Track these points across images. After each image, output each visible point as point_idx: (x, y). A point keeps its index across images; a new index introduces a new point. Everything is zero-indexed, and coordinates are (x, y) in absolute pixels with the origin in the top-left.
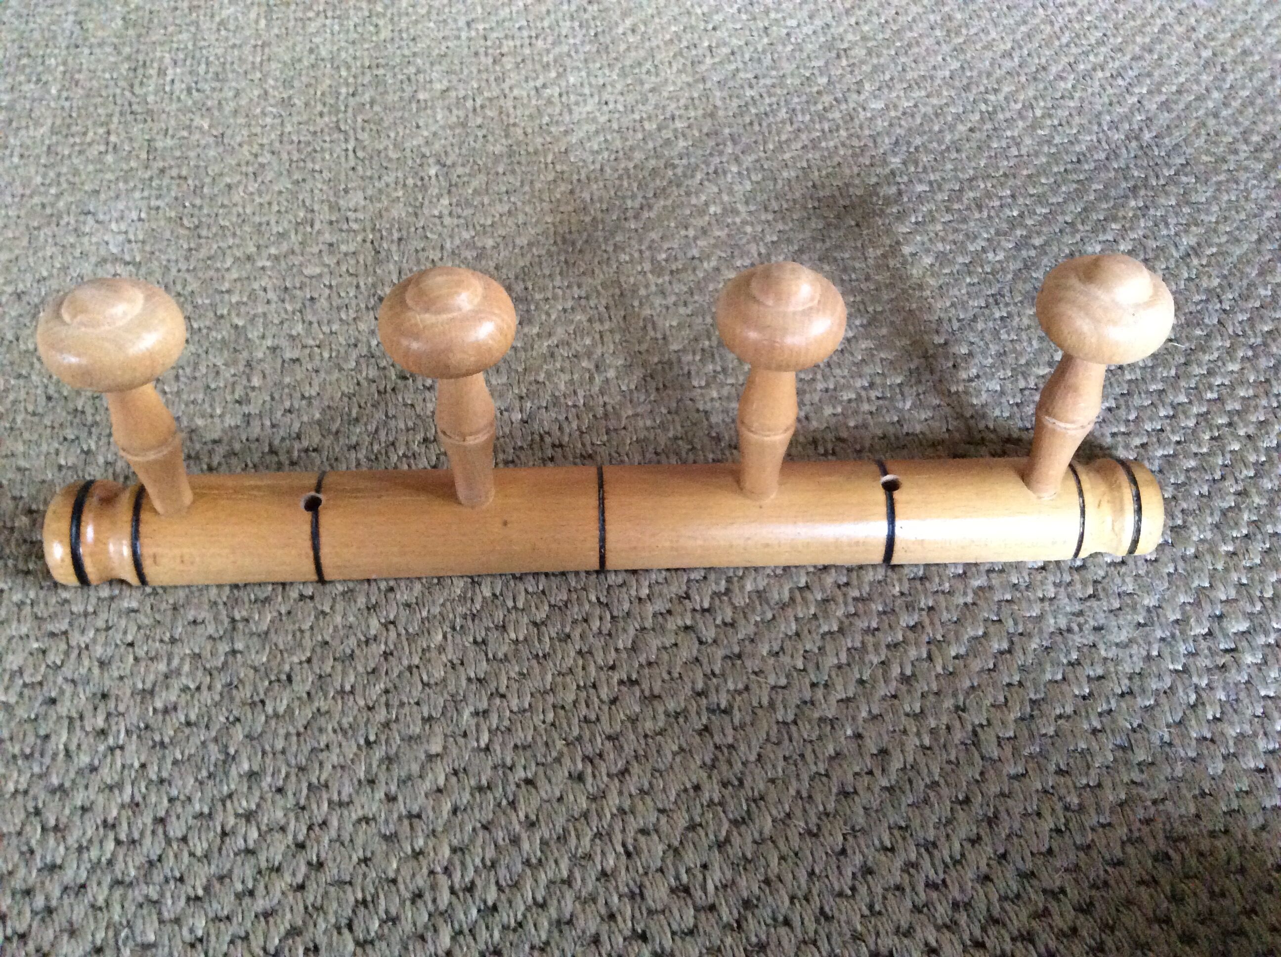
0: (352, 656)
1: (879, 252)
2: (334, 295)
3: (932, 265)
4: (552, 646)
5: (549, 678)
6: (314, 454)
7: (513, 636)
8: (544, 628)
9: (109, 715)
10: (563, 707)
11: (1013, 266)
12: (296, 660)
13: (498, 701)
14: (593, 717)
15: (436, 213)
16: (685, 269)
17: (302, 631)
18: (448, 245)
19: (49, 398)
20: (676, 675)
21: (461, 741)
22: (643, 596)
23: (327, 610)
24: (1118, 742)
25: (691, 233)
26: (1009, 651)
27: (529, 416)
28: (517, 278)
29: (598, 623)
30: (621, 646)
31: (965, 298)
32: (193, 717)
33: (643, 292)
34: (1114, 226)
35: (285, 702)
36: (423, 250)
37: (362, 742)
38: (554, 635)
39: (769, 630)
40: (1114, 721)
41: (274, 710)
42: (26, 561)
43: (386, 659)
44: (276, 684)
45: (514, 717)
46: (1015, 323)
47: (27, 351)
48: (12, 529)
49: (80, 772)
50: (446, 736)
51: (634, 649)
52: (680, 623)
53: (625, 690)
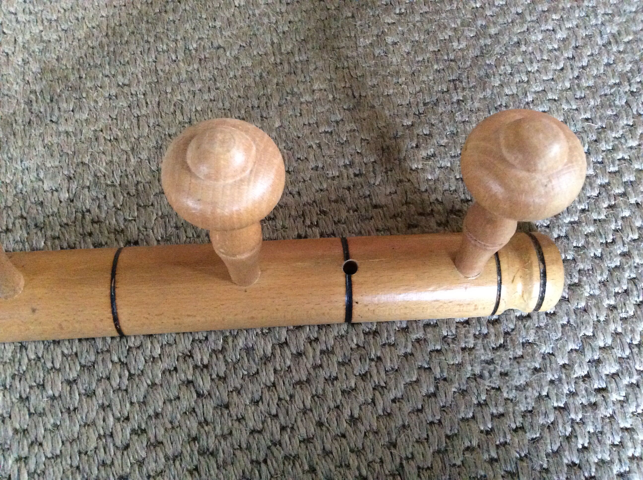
1: (368, 42)
3: (408, 53)
4: (80, 401)
5: (77, 428)
7: (50, 392)
8: (75, 386)
11: (472, 53)
14: (109, 462)
15: (12, 10)
18: (20, 40)
22: (156, 356)
24: (509, 469)
25: (218, 24)
26: (434, 395)
27: (75, 195)
29: (118, 380)
30: (135, 400)
31: (431, 83)
33: (175, 79)
34: (554, 17)
38: (82, 391)
39: (252, 382)
40: (507, 452)
45: (47, 462)
46: (468, 107)
52: (183, 378)
53: (135, 437)
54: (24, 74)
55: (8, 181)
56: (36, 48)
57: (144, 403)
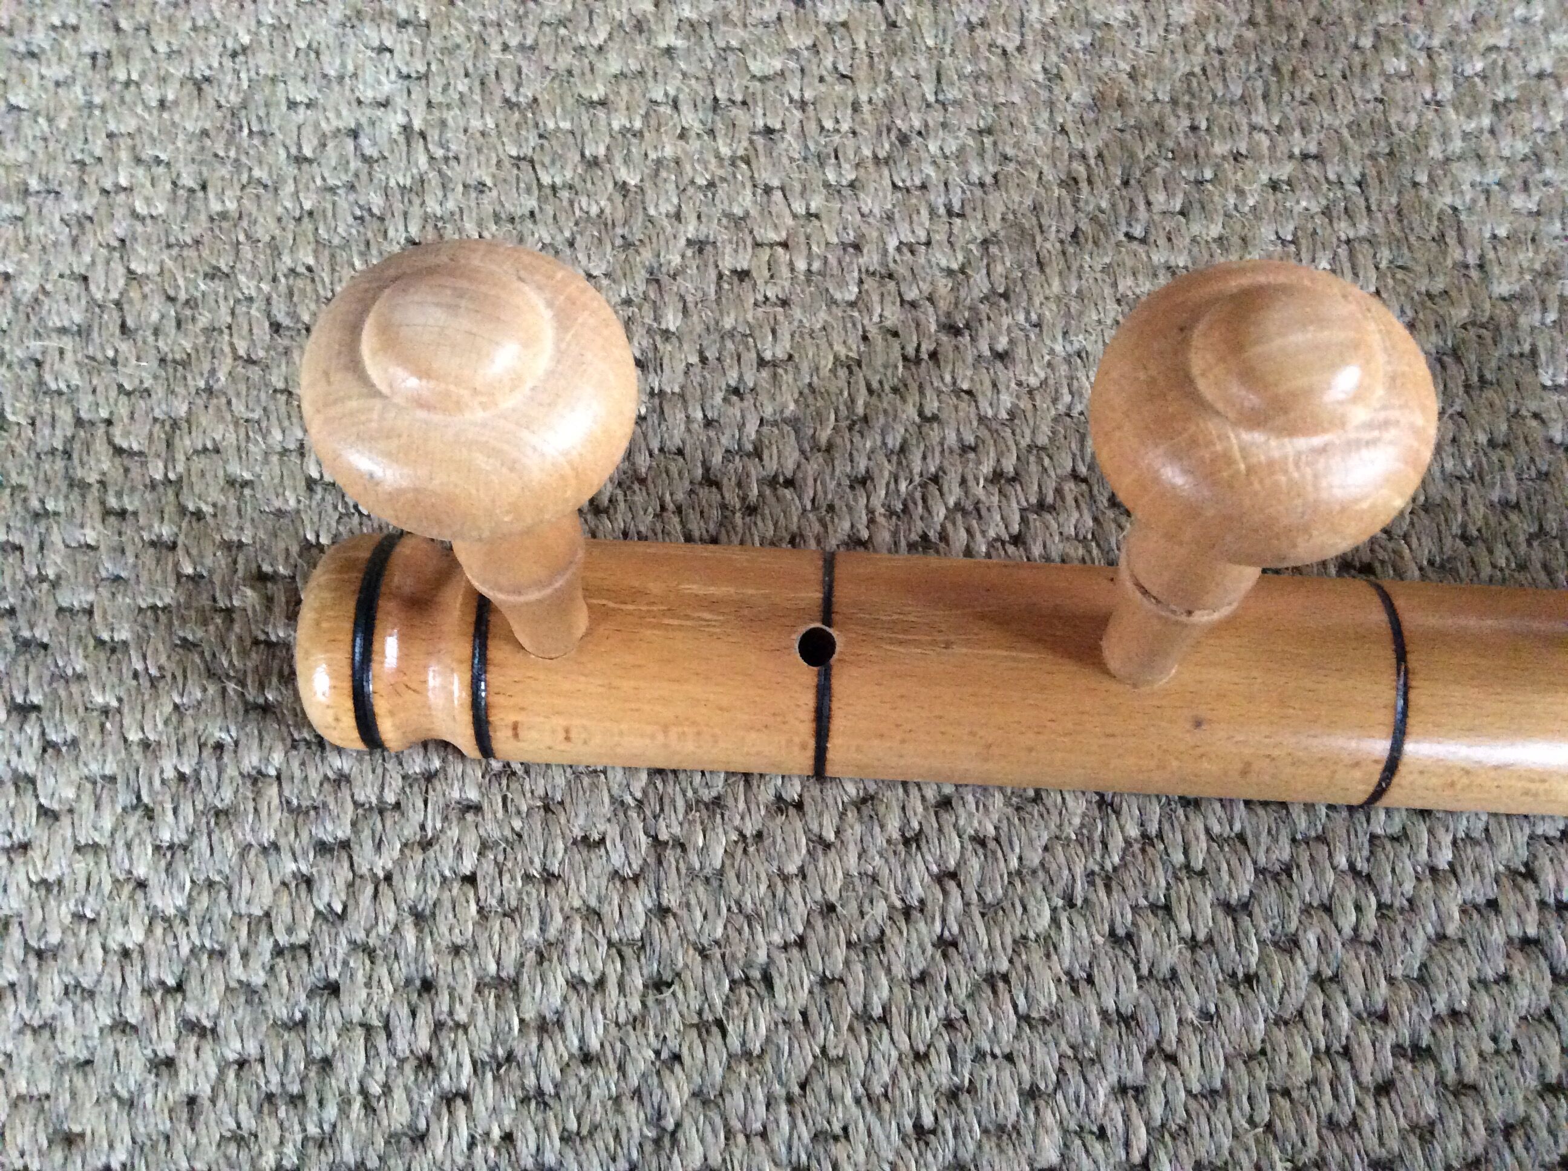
0: (881, 940)
2: (812, 127)
4: (1263, 959)
5: (1259, 1028)
6: (788, 493)
7: (1186, 928)
8: (1245, 921)
9: (439, 1026)
10: (1286, 1093)
12: (776, 938)
13: (1163, 1070)
14: (1344, 1120)
16: (1522, 103)
17: (786, 879)
19: (276, 327)
20: (1507, 1046)
21: (1097, 1148)
22: (1442, 865)
23: (830, 836)
28: (1174, 102)
29: (1352, 917)
30: (1398, 972)
32: (594, 1045)
33: (1435, 151)
35: (763, 1030)
36: (983, 24)
37: (909, 1123)
38: (1267, 935)
41: (743, 1044)
42: (262, 687)
43: (945, 956)
44: (743, 990)
45: (1193, 1105)
47: (224, 215)
48: (229, 613)
49: (392, 1139)
50: (1065, 1132)
51: (1422, 980)
52: (1515, 930)
53: (1407, 1068)
54: (1051, 105)
55: (1034, 381)
56: (1078, 39)
57: (1421, 980)
